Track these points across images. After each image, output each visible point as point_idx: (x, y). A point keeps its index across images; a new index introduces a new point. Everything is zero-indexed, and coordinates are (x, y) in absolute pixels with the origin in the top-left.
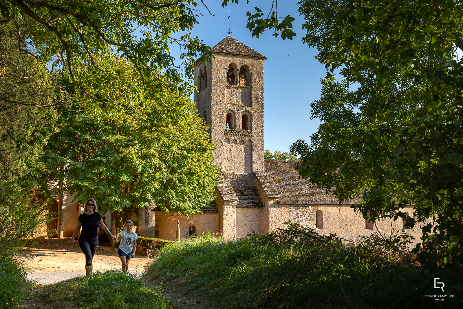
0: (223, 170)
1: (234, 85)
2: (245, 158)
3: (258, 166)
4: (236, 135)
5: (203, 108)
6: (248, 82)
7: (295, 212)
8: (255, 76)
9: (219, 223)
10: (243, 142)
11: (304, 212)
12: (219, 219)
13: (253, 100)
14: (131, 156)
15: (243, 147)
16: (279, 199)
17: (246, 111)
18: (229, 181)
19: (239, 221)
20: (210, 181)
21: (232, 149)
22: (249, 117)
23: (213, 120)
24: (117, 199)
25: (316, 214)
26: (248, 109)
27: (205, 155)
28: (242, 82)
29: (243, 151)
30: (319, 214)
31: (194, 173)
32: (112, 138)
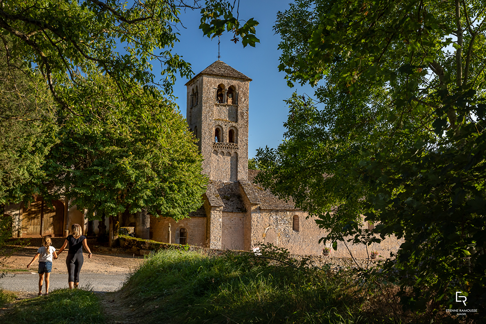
0: (211, 178)
1: (222, 103)
2: (231, 168)
3: (243, 175)
4: (223, 147)
5: (195, 123)
6: (235, 101)
7: (274, 217)
8: (241, 95)
9: (207, 226)
10: (229, 154)
11: (282, 217)
12: (207, 222)
13: (239, 117)
14: (125, 166)
15: (229, 158)
16: (260, 205)
17: (232, 126)
18: (216, 188)
19: (225, 224)
20: (198, 189)
21: (219, 160)
22: (235, 132)
23: (203, 134)
24: (112, 205)
25: (293, 218)
26: (234, 124)
27: (194, 165)
28: (230, 101)
29: (229, 162)
30: (295, 219)
31: (184, 182)
32: (108, 149)
